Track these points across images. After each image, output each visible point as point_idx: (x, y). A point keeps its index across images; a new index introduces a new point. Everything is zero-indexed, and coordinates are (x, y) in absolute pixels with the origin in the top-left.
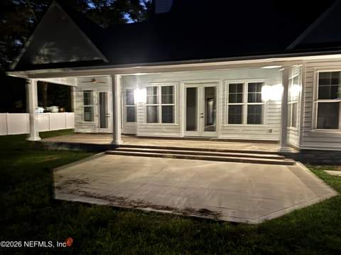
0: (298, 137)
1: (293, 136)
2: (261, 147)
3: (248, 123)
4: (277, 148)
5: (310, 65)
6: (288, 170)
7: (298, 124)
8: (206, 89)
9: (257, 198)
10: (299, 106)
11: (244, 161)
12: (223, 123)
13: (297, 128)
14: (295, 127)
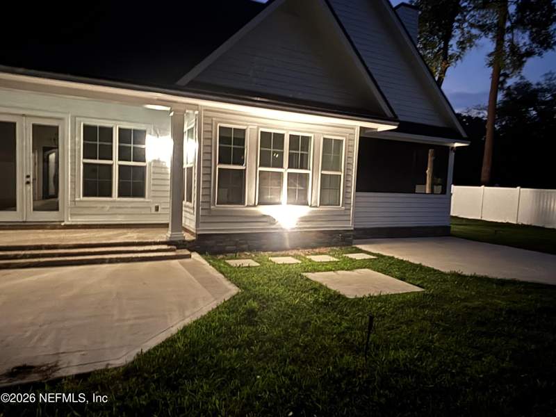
0: (194, 217)
1: (188, 215)
2: (141, 235)
3: (120, 195)
4: (166, 235)
5: (210, 114)
6: (181, 266)
7: (194, 198)
8: (37, 129)
9: (129, 319)
10: (195, 171)
11: (111, 261)
12: (74, 195)
13: (193, 204)
14: (191, 201)
